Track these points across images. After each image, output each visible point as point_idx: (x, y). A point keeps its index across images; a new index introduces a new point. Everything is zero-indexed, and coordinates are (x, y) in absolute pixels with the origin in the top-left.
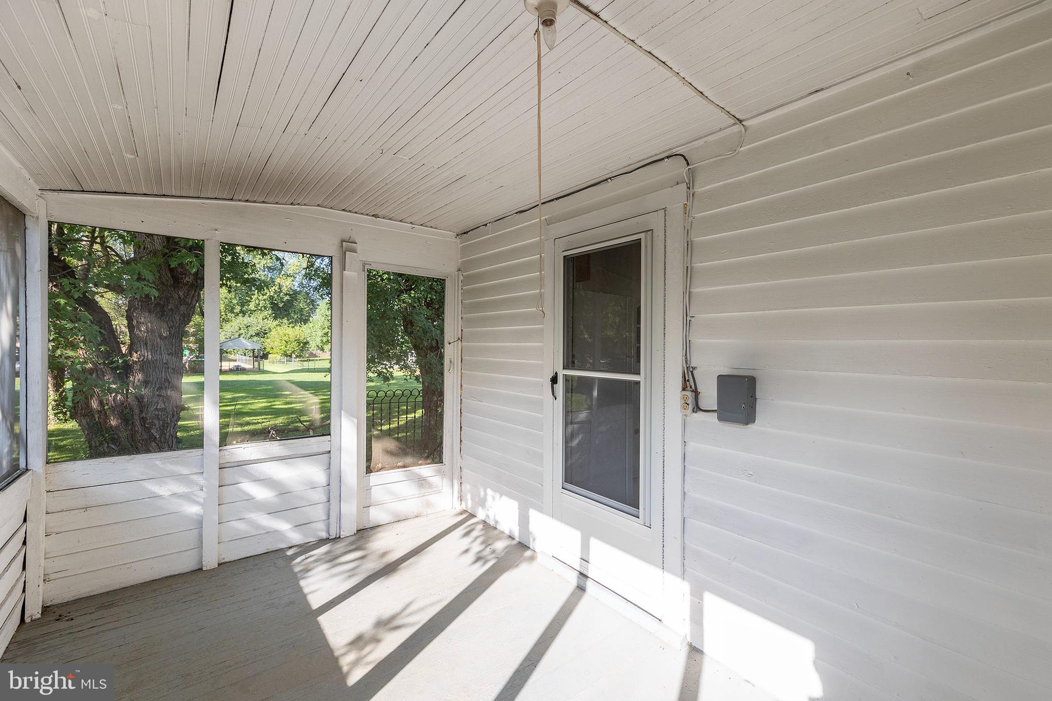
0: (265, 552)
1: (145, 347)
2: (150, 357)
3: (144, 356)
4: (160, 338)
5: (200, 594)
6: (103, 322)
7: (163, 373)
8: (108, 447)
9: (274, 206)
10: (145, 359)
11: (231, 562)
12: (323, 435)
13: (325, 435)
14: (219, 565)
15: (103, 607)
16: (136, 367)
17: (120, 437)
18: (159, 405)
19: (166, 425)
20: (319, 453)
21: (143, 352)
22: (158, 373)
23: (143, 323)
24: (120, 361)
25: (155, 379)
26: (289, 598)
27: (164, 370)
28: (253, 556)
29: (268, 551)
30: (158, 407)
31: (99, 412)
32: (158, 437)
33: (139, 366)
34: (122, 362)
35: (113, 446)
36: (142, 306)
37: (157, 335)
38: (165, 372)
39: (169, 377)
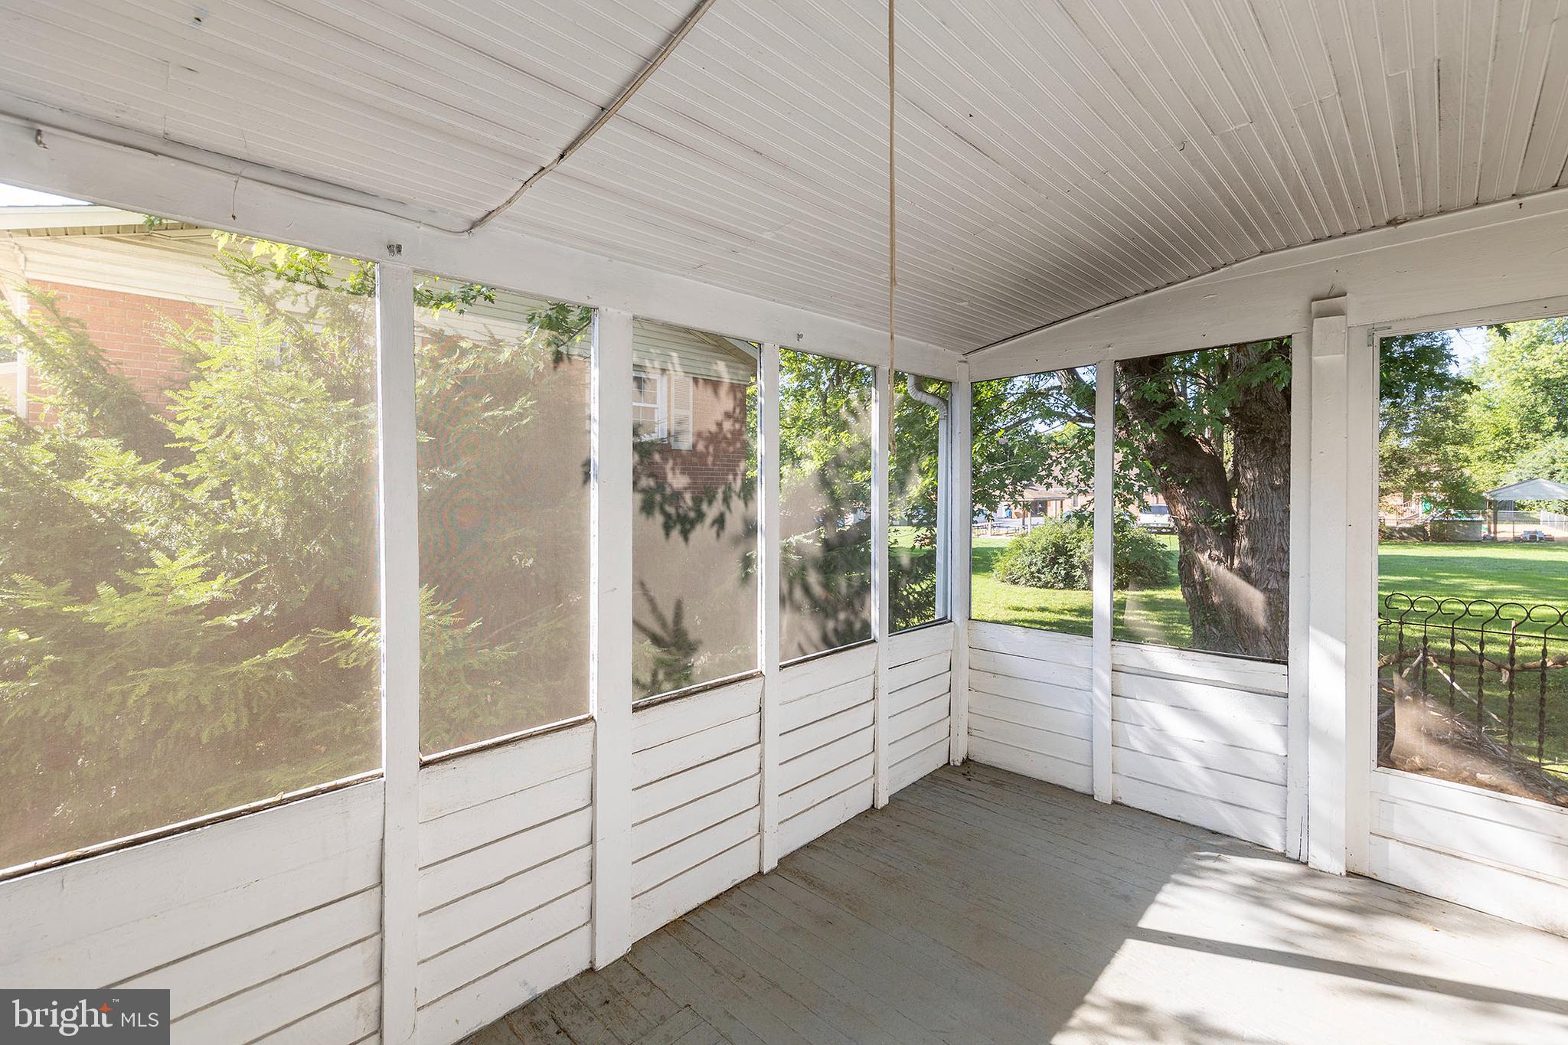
0: (1177, 818)
1: (1252, 501)
2: (1258, 515)
3: (1251, 513)
4: (1272, 488)
5: (1063, 821)
6: (1205, 470)
7: (1276, 539)
8: (1210, 630)
9: (1193, 282)
10: (1252, 518)
11: (1129, 807)
12: (1274, 662)
13: (1279, 663)
14: (1115, 803)
15: (996, 784)
16: (1242, 529)
17: (1222, 620)
18: (1271, 583)
19: (1280, 614)
20: (1268, 692)
21: (1249, 509)
22: (1269, 538)
23: (1249, 468)
24: (1223, 520)
25: (1265, 547)
26: (1131, 891)
27: (1277, 534)
28: (1158, 815)
29: (1179, 819)
30: (1269, 587)
31: (1200, 584)
32: (1270, 629)
33: (1245, 527)
34: (1225, 521)
35: (1214, 630)
36: (1245, 445)
37: (1267, 483)
38: (1279, 537)
39: (1284, 544)
